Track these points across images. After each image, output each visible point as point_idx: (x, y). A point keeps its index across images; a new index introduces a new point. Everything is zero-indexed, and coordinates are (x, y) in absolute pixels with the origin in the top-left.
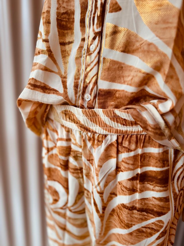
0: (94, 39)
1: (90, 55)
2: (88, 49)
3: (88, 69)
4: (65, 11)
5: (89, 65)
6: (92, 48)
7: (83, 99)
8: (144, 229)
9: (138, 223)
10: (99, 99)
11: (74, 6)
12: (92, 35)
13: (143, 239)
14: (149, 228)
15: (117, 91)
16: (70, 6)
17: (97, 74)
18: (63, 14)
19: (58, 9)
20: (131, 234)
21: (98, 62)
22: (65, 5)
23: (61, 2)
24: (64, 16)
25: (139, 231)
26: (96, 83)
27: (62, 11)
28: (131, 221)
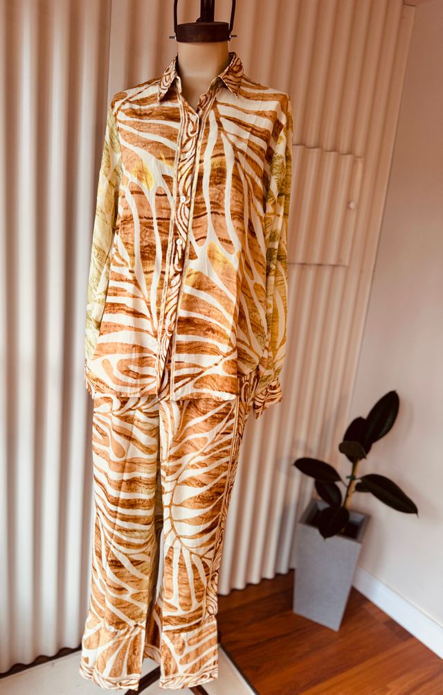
0: (175, 275)
1: (171, 287)
2: (169, 283)
3: (169, 299)
4: (147, 244)
5: (169, 296)
6: (173, 282)
7: (164, 323)
8: (217, 415)
9: (212, 409)
10: (178, 325)
11: (155, 241)
12: (172, 273)
13: (216, 425)
14: (221, 413)
15: (194, 318)
16: (152, 240)
17: (177, 303)
18: (146, 246)
19: (141, 242)
20: (206, 421)
21: (178, 294)
22: (147, 239)
23: (143, 236)
24: (147, 248)
25: (213, 417)
26: (176, 310)
27: (145, 244)
28: (207, 408)
